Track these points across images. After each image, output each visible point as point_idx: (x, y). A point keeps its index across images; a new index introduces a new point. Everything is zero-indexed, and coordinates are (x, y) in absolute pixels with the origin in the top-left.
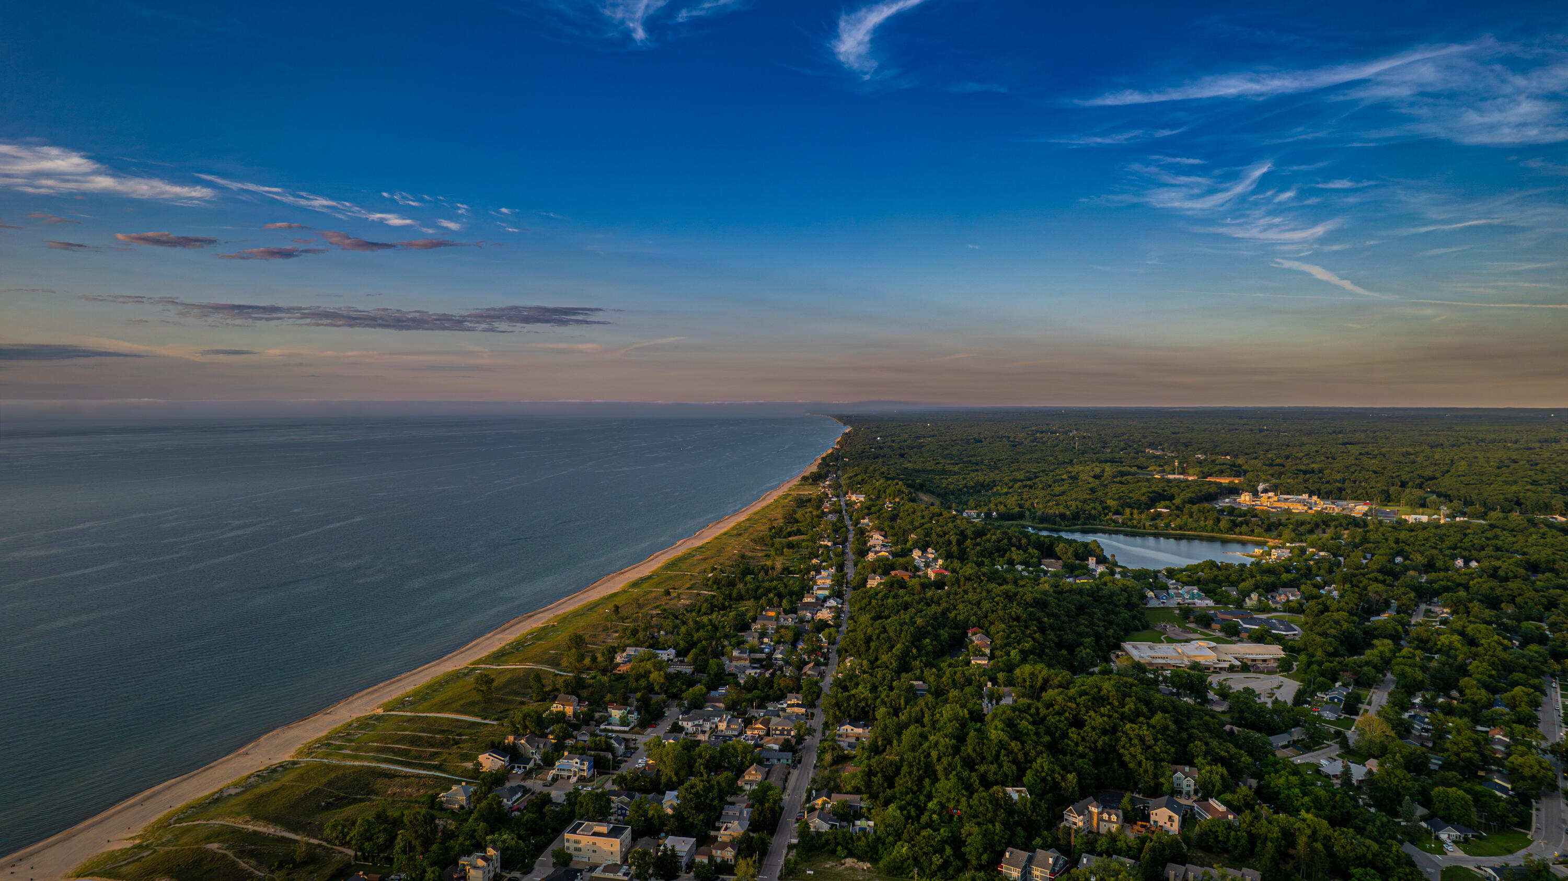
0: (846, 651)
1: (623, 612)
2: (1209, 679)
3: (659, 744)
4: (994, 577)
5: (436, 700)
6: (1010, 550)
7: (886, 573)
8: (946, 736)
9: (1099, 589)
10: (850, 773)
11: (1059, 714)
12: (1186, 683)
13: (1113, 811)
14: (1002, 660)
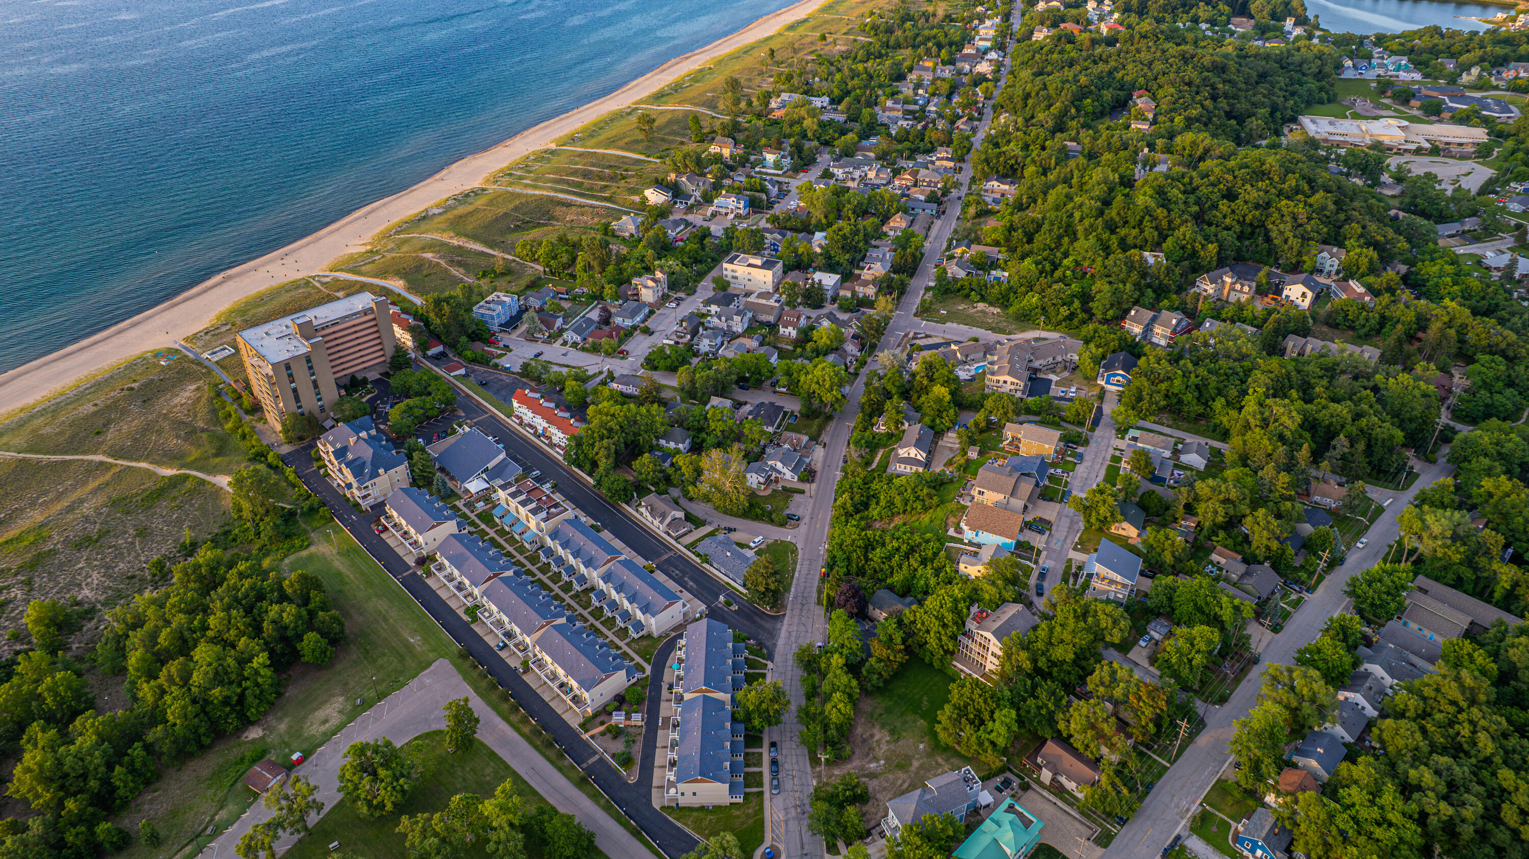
0: (1002, 107)
1: (778, 57)
2: (1388, 161)
3: (810, 188)
4: (1175, 37)
5: (602, 137)
6: (1197, 5)
7: (1055, 25)
8: (1092, 198)
9: (1289, 54)
10: (992, 227)
11: (1213, 185)
12: (1361, 164)
13: (1247, 283)
14: (1164, 124)
